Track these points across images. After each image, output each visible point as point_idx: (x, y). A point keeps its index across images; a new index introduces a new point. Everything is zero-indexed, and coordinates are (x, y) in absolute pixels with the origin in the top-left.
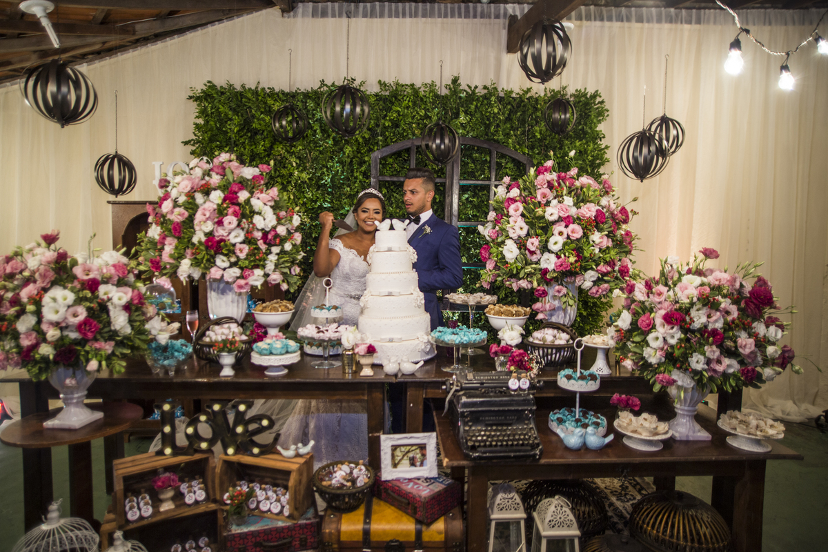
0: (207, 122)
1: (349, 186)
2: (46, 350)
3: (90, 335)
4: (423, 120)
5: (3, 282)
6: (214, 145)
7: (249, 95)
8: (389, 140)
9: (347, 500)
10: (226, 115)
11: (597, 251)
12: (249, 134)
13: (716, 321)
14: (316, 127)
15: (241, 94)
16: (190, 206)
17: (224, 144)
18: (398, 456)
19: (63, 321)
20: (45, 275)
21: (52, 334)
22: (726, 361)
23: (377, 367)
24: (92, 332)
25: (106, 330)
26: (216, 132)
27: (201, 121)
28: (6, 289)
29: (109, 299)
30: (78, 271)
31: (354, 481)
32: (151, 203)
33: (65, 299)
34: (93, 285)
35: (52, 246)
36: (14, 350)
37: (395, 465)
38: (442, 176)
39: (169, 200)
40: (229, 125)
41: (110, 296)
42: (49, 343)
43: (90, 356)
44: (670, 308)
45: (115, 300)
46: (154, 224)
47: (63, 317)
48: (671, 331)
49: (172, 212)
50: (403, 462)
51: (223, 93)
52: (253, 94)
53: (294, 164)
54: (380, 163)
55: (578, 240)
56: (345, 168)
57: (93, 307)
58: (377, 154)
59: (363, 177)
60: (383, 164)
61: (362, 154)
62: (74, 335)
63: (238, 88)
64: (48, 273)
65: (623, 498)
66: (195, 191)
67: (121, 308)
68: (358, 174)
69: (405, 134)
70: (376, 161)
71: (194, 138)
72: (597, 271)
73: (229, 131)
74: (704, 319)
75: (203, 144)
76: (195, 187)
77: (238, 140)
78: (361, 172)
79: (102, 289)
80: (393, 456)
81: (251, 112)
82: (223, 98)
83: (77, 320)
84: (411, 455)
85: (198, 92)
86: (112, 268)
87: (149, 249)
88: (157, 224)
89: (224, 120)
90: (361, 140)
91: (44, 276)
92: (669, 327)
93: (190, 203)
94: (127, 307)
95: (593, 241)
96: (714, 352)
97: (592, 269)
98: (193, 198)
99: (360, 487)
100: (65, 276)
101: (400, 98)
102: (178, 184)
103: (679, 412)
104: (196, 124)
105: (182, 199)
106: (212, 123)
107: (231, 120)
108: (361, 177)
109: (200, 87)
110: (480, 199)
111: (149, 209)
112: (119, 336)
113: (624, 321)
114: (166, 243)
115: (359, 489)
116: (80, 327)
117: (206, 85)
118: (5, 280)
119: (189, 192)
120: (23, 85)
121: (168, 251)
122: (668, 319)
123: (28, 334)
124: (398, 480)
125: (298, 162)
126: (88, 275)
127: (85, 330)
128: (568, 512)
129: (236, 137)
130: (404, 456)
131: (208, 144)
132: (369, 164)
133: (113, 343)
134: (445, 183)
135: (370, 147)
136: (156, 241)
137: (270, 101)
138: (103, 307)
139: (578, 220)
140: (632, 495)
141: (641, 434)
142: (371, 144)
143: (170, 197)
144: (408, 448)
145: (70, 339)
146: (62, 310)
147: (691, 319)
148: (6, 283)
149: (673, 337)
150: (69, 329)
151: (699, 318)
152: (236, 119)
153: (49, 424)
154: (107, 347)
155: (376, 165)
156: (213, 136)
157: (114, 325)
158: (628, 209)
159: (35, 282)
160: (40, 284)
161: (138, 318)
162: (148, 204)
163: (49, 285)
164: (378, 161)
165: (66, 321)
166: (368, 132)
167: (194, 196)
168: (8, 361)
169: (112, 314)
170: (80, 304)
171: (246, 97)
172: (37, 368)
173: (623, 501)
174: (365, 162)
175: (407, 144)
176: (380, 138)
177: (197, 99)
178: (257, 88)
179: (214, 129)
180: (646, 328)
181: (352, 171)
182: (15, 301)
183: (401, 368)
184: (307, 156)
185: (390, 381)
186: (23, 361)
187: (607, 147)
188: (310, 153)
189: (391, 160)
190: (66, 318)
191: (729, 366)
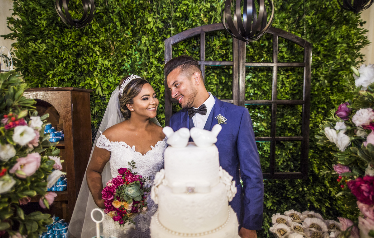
1: (146, 70)
4: (209, 12)
8: (180, 29)
14: (116, 19)
38: (227, 60)
40: (40, 20)
53: (98, 54)
54: (173, 49)
56: (143, 55)
58: (171, 40)
59: (158, 63)
60: (175, 51)
61: (157, 42)
68: (153, 60)
69: (194, 24)
70: (168, 47)
78: (156, 58)
90: (155, 30)
108: (156, 63)
110: (260, 80)
125: (101, 51)
132: (163, 51)
134: (233, 66)
135: (163, 36)
142: (165, 33)
155: (169, 51)
164: (171, 47)
166: (162, 24)
174: (160, 49)
175: (197, 31)
176: (172, 28)
181: (149, 58)
184: (110, 46)
188: (113, 43)
189: (182, 47)
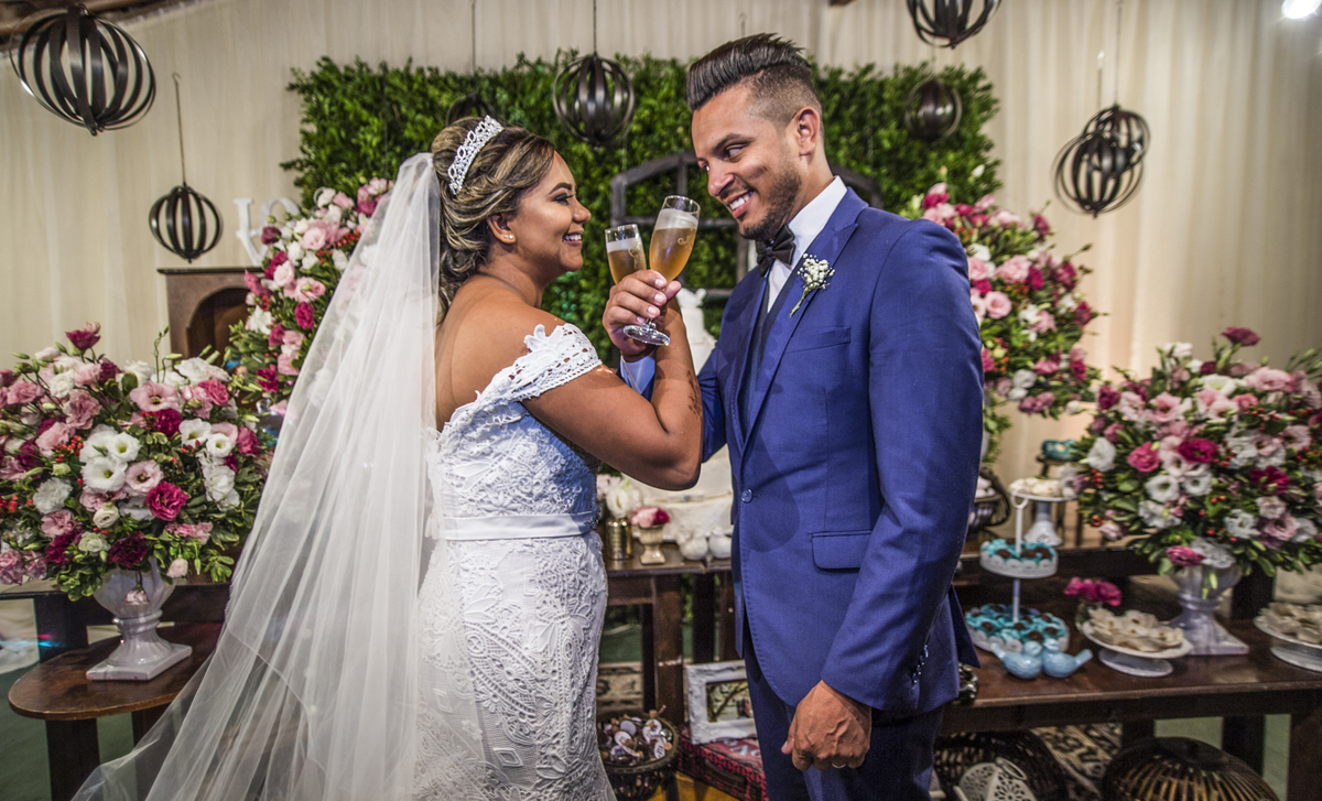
0: (323, 129)
2: (91, 543)
3: (171, 514)
5: (2, 421)
6: (336, 169)
7: (397, 81)
8: (638, 155)
9: (639, 783)
10: (357, 116)
11: (1032, 337)
12: (398, 149)
13: (1273, 454)
15: (382, 80)
16: (327, 274)
17: (354, 167)
18: (717, 701)
19: (121, 490)
20: (81, 406)
21: (104, 513)
22: (1295, 524)
23: (670, 546)
24: (173, 507)
25: (196, 501)
26: (339, 145)
27: (312, 128)
28: (10, 435)
29: (201, 446)
30: (139, 396)
31: (647, 749)
32: (253, 270)
33: (123, 450)
34: (168, 421)
35: (88, 354)
36: (32, 546)
37: (713, 717)
39: (287, 264)
40: (363, 133)
41: (201, 440)
42: (98, 531)
43: (172, 551)
44: (1186, 432)
45: (211, 448)
46: (258, 307)
47: (121, 482)
48: (1194, 473)
49: (293, 286)
50: (727, 710)
51: (348, 79)
52: (402, 80)
54: (627, 195)
55: (1003, 319)
57: (172, 462)
58: (620, 180)
59: (598, 220)
60: (630, 197)
61: (593, 179)
62: (139, 514)
63: (376, 71)
64: (87, 402)
65: (1062, 745)
66: (332, 247)
67: (221, 462)
69: (665, 144)
70: (618, 191)
71: (302, 156)
72: (1035, 371)
73: (362, 143)
74: (1251, 452)
75: (316, 167)
76: (332, 240)
77: (379, 160)
79: (186, 428)
80: (710, 703)
81: (399, 110)
82: (350, 87)
83: (145, 487)
84: (739, 697)
85: (306, 76)
86: (201, 390)
87: (253, 352)
88: (264, 308)
89: (352, 126)
90: (589, 156)
91: (79, 409)
92: (1191, 466)
93: (324, 269)
94: (230, 461)
95: (1026, 321)
96: (1274, 507)
97: (1026, 368)
98: (330, 259)
99: (661, 759)
100: (114, 407)
101: (654, 83)
102: (302, 235)
103: (1190, 607)
104: (304, 133)
105: (310, 262)
106: (333, 131)
107: (366, 124)
109: (308, 66)
111: (248, 281)
112: (218, 512)
113: (1099, 455)
114: (284, 340)
115: (660, 764)
116: (151, 499)
117: (319, 64)
118: (5, 418)
119: (322, 249)
120: (16, 59)
121: (289, 355)
122: (1188, 452)
123: (55, 516)
124: (720, 741)
126: (157, 403)
127: (162, 504)
128: (1023, 787)
129: (375, 154)
130: (727, 700)
131: (326, 168)
132: (608, 198)
133: (210, 525)
135: (605, 168)
136: (265, 337)
137: (433, 91)
138: (190, 462)
139: (999, 284)
140: (1076, 740)
141: (1136, 648)
142: (608, 163)
143: (287, 259)
144: (734, 685)
145: (134, 522)
146: (119, 471)
147: (1228, 451)
148: (9, 423)
149: (1196, 482)
150: (130, 505)
151: (1243, 450)
152: (376, 123)
153: (96, 672)
154: (201, 533)
155: (620, 199)
156: (335, 152)
157: (211, 494)
158: (1076, 263)
159: (62, 419)
160: (72, 423)
161: (250, 479)
162: (247, 272)
163: (90, 425)
164: (623, 191)
165: (127, 489)
167: (331, 256)
168: (23, 567)
169: (205, 472)
170: (148, 459)
171: (391, 85)
172: (77, 576)
173: (1064, 751)
174: (599, 193)
175: (672, 161)
176: (622, 151)
177: (304, 89)
178: (407, 69)
179: (337, 139)
180: (1145, 467)
182: (29, 458)
183: (712, 548)
185: (696, 571)
186: (49, 564)
187: (997, 163)
189: (643, 189)
190: (126, 484)
191: (1300, 531)
